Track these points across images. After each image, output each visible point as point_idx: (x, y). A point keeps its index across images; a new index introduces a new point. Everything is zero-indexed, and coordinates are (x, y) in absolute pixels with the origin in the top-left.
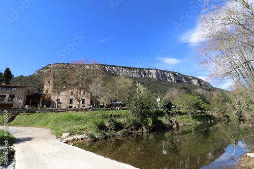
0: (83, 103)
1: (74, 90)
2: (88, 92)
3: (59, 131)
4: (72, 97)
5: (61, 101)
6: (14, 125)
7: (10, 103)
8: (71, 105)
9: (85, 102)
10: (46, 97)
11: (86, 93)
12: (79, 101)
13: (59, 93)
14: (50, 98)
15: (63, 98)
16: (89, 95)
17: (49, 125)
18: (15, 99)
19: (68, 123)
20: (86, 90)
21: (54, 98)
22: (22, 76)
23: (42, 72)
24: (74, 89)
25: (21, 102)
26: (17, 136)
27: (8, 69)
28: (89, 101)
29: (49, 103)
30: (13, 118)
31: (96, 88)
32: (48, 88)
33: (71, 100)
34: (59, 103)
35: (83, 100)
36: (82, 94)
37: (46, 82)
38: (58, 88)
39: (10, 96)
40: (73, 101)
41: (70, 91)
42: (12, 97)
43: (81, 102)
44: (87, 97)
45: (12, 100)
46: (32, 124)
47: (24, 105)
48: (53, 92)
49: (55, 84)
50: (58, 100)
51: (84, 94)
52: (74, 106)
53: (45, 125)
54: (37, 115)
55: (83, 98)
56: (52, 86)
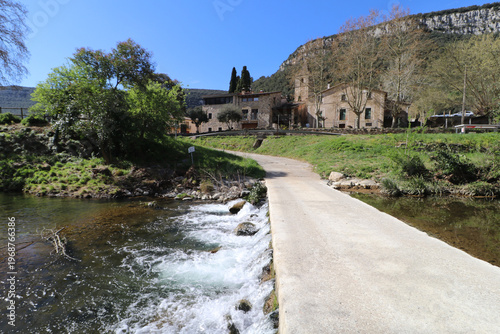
0: (367, 116)
1: (349, 91)
2: (379, 92)
3: (325, 168)
4: (344, 106)
5: (323, 115)
6: (262, 153)
7: (254, 120)
8: (342, 122)
9: (372, 114)
10: (299, 109)
11: (373, 95)
12: (358, 114)
13: (320, 100)
14: (306, 110)
15: (327, 108)
16: (381, 98)
17: (308, 156)
18: (259, 114)
19: (339, 155)
20: (373, 86)
21: (312, 111)
22: (263, 78)
23: (290, 65)
24: (348, 89)
25: (267, 118)
26: (267, 168)
27: (245, 68)
29: (304, 119)
30: (259, 143)
31: (397, 82)
32: (301, 92)
33: (342, 112)
34: (321, 118)
35: (368, 111)
36: (365, 97)
37: (297, 82)
38: (317, 91)
39: (253, 111)
40: (347, 114)
41: (340, 94)
42: (255, 111)
43: (363, 115)
44: (376, 102)
45: (255, 117)
46: (283, 152)
47: (271, 124)
48: (310, 98)
49: (311, 84)
50: (319, 113)
51: (369, 97)
52: (347, 124)
53: (302, 155)
54: (289, 138)
55: (368, 106)
56: (307, 88)
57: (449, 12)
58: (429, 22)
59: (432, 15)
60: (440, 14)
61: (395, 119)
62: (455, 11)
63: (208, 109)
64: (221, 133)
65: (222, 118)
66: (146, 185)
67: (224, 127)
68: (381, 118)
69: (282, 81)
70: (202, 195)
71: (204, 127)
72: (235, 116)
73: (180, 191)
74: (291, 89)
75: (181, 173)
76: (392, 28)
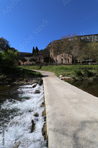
0: (68, 61)
1: (64, 54)
2: (71, 54)
3: (58, 74)
4: (62, 58)
5: (57, 60)
6: (42, 70)
7: (39, 61)
8: (62, 62)
9: (69, 60)
10: (51, 58)
11: (69, 55)
12: (66, 60)
13: (56, 56)
14: (53, 59)
15: (58, 58)
16: (71, 56)
17: (54, 71)
19: (62, 71)
20: (69, 53)
21: (55, 59)
22: (42, 50)
23: (49, 47)
25: (43, 61)
26: (43, 74)
27: (37, 47)
28: (71, 59)
30: (41, 68)
31: (75, 52)
32: (52, 54)
33: (62, 59)
34: (57, 61)
35: (68, 59)
36: (67, 56)
37: (51, 51)
38: (56, 54)
39: (39, 59)
40: (63, 60)
41: (61, 55)
42: (40, 59)
43: (67, 60)
44: (70, 57)
45: (40, 60)
46: (47, 70)
47: (44, 63)
48: (54, 56)
49: (54, 52)
50: (56, 60)
51: (68, 56)
52: (63, 62)
53: (52, 71)
54: (49, 66)
55: (68, 58)
56: (53, 53)
57: (86, 36)
58: (82, 38)
59: (82, 36)
60: (84, 36)
61: (74, 62)
62: (87, 36)
63: (26, 58)
64: (30, 65)
65: (30, 61)
66: (7, 80)
67: (31, 63)
68: (71, 61)
69: (47, 51)
70: (24, 83)
71: (25, 63)
72: (34, 60)
73: (18, 82)
74: (49, 53)
75: (18, 76)
76: (73, 39)
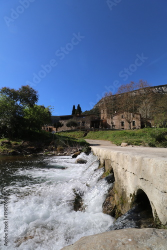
0: (134, 125)
1: (125, 114)
2: (138, 114)
3: (118, 142)
4: (123, 120)
5: (114, 124)
6: (87, 138)
7: (83, 126)
8: (123, 127)
9: (136, 124)
10: (103, 122)
11: (135, 115)
12: (130, 123)
13: (112, 118)
14: (106, 122)
15: (116, 121)
16: (139, 116)
17: (109, 139)
18: (85, 124)
19: (124, 137)
20: (134, 111)
21: (109, 122)
22: (86, 111)
23: (98, 106)
25: (89, 125)
26: (90, 143)
27: (79, 105)
28: (139, 122)
29: (106, 127)
30: (86, 135)
31: (145, 109)
32: (104, 115)
33: (122, 123)
34: (113, 126)
35: (134, 122)
36: (132, 117)
37: (102, 111)
38: (111, 113)
39: (82, 122)
40: (124, 124)
41: (121, 115)
42: (83, 122)
43: (132, 124)
44: (137, 118)
45: (84, 125)
46: (98, 138)
47: (91, 128)
48: (108, 117)
49: (108, 112)
50: (112, 123)
51: (134, 116)
52: (125, 128)
53: (107, 138)
54: (100, 132)
55: (133, 120)
56: (106, 114)
57: (161, 86)
58: (154, 90)
59: (155, 87)
60: (158, 87)
62: (164, 86)
63: (63, 122)
64: (68, 131)
65: (68, 125)
67: (69, 129)
68: (140, 125)
69: (96, 112)
70: (58, 153)
71: (60, 130)
72: (75, 124)
73: (46, 151)
74: (99, 114)
75: (48, 144)
76: (139, 92)
